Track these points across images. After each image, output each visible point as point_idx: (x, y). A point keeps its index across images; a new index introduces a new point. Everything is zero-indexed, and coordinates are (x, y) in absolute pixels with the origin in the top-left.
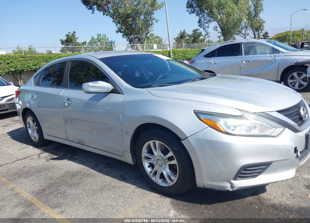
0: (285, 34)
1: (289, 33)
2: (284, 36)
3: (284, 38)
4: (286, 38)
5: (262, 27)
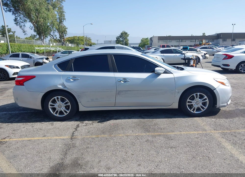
0: (73, 38)
1: (76, 37)
2: (73, 39)
3: (72, 41)
4: (74, 41)
5: (65, 32)
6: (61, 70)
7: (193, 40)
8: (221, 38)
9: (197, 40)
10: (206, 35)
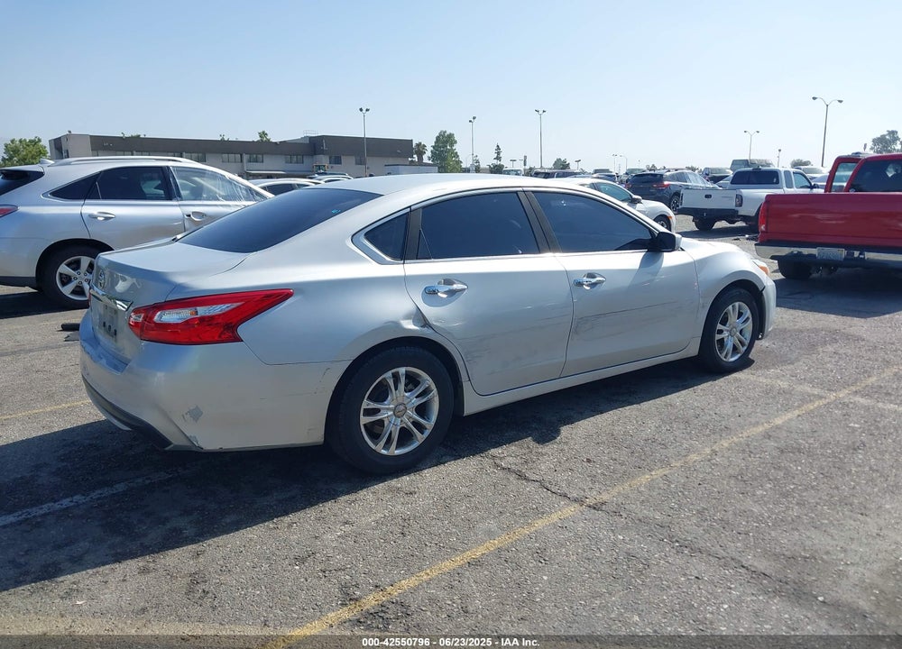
6: (388, 259)
7: (232, 156)
8: (322, 152)
9: (246, 157)
10: (273, 140)
